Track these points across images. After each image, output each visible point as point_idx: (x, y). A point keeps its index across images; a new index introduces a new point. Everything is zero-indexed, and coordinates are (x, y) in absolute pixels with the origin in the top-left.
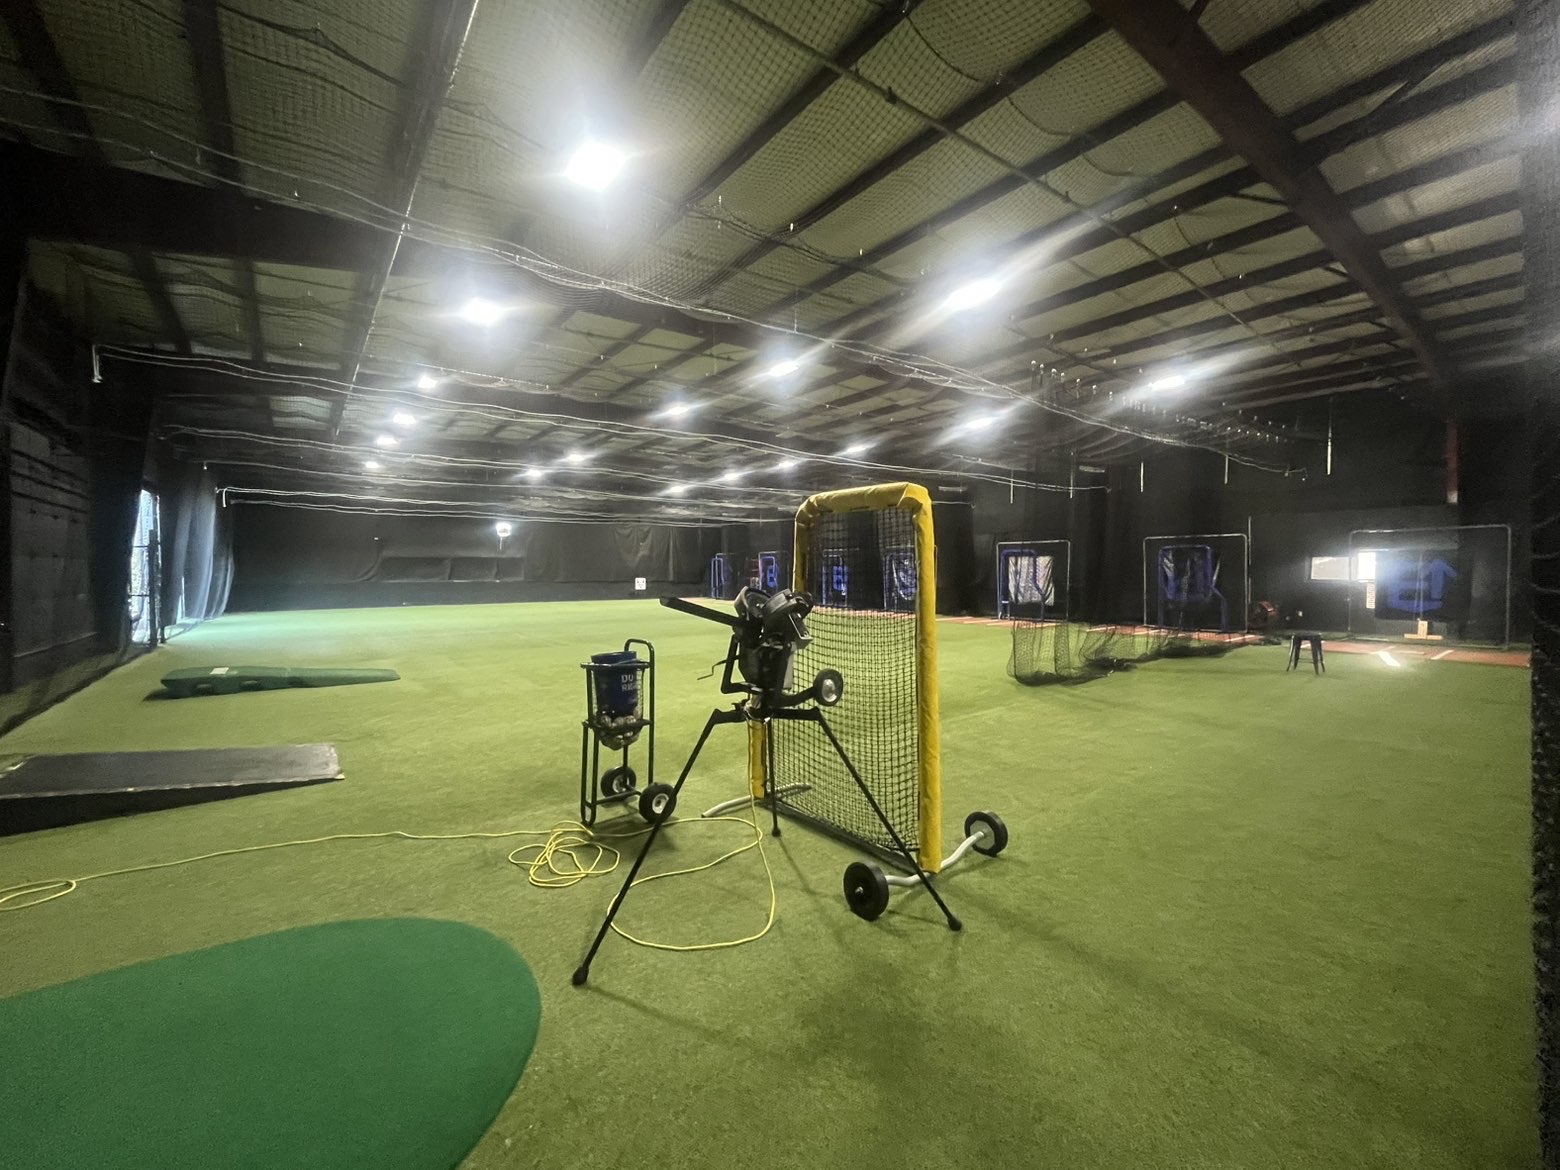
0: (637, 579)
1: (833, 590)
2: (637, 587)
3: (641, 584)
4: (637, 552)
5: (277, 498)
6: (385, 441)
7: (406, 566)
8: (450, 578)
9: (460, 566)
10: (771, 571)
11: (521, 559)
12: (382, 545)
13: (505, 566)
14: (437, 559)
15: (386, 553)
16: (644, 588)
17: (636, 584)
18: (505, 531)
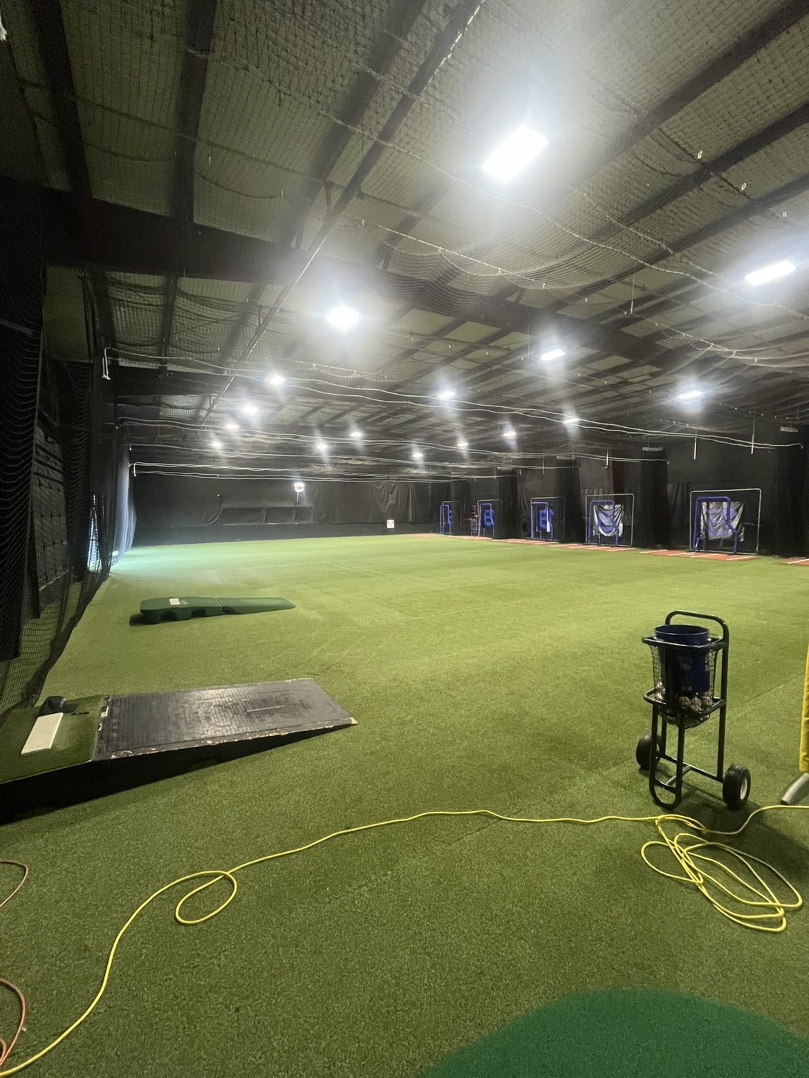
0: (388, 521)
1: (539, 528)
2: (389, 527)
3: (391, 524)
4: (387, 501)
5: (164, 469)
6: (231, 427)
7: (240, 513)
8: (265, 522)
9: (272, 513)
10: (488, 514)
11: (311, 508)
12: (222, 500)
13: (300, 513)
14: (257, 509)
15: (225, 505)
16: (393, 526)
17: (388, 525)
18: (300, 488)
